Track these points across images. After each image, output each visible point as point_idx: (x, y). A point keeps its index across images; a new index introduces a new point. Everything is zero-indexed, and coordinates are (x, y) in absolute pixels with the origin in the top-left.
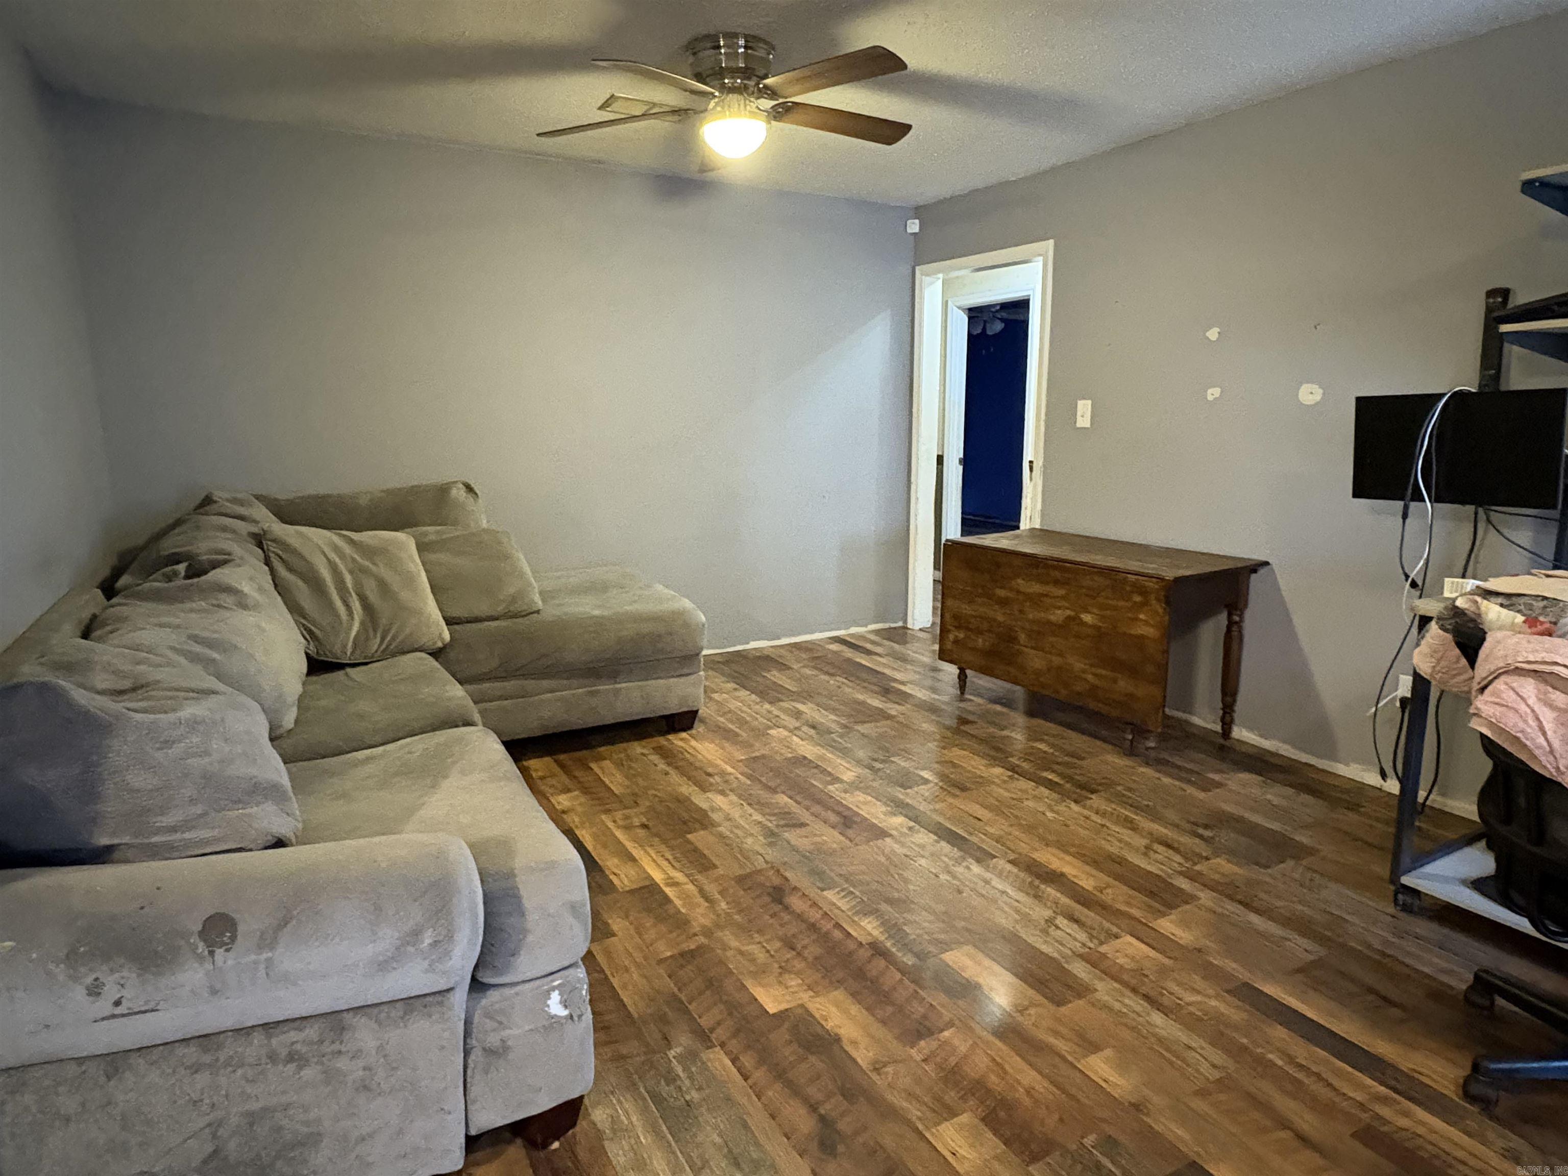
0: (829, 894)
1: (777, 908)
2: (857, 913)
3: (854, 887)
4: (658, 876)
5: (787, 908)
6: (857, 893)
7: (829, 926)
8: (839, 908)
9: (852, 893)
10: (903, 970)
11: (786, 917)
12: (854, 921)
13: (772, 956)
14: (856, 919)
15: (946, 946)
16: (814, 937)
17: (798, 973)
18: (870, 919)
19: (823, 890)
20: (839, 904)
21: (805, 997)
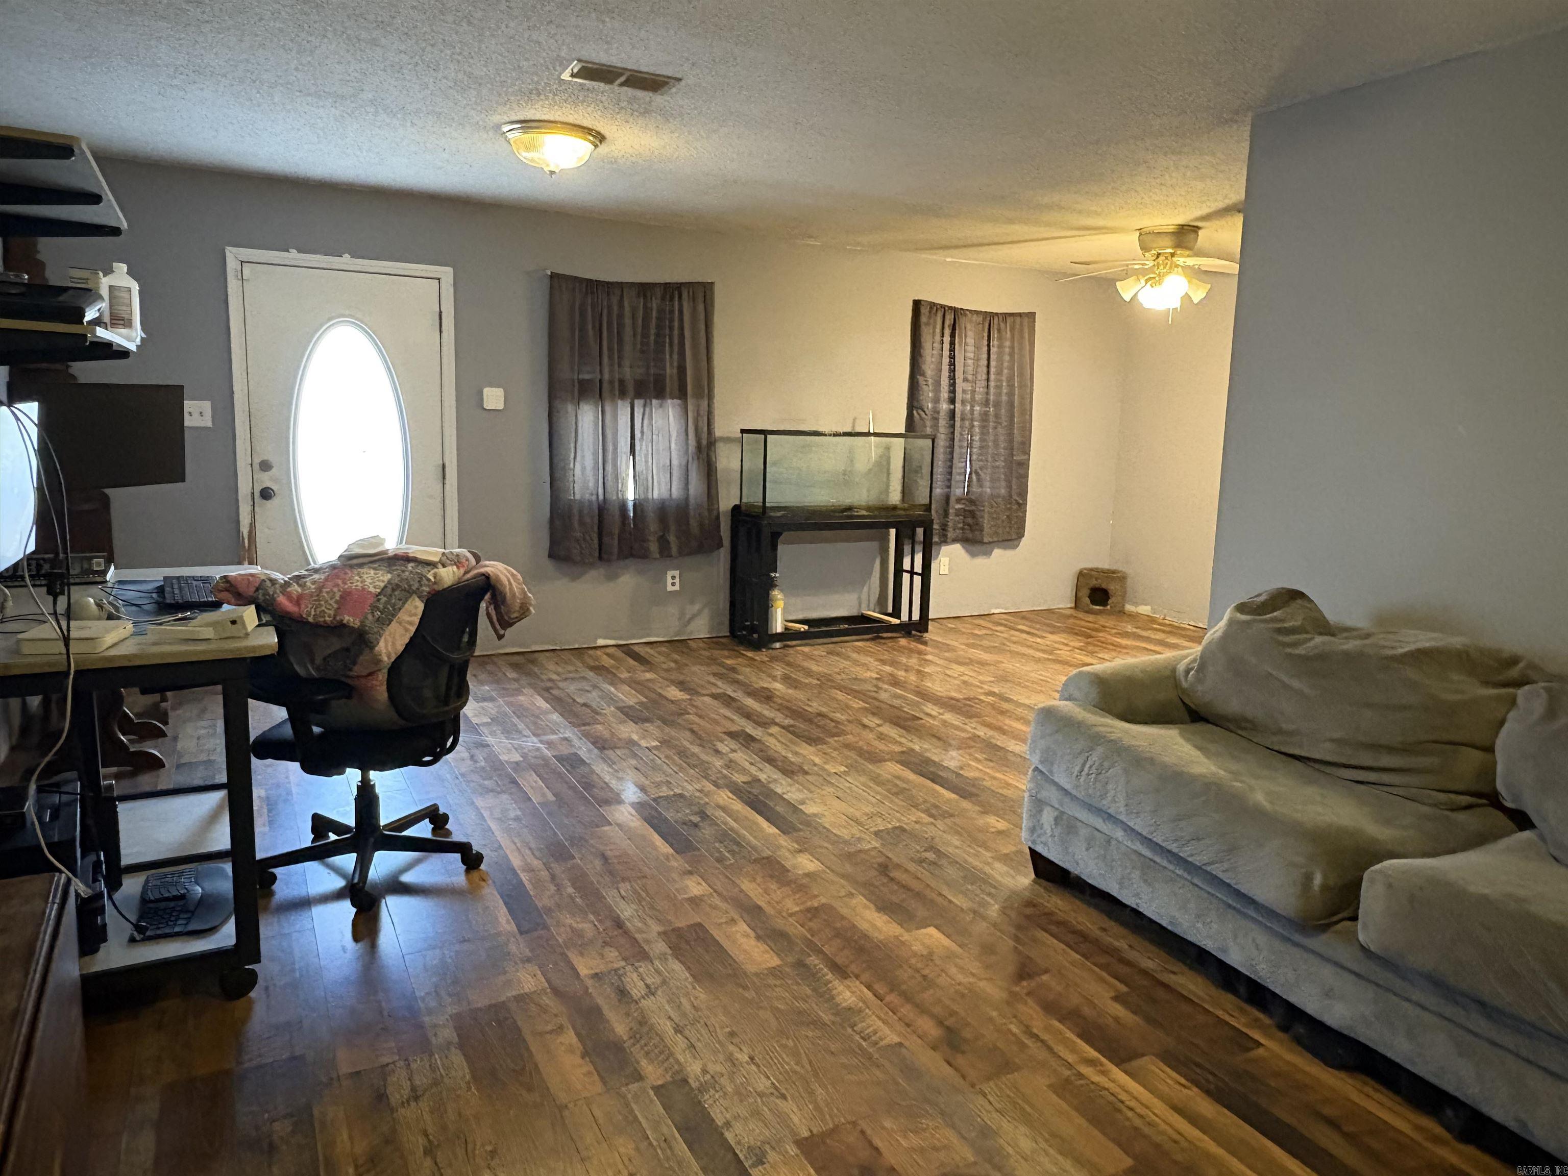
0: (892, 1038)
1: (950, 1022)
2: (860, 1011)
3: (860, 1047)
4: (1118, 1074)
5: (940, 1023)
6: (857, 1037)
7: (889, 998)
8: (879, 1018)
9: (862, 1038)
10: (819, 952)
11: (937, 1010)
12: (864, 1002)
13: (942, 970)
14: (861, 1004)
15: (774, 972)
16: (904, 987)
17: (915, 954)
18: (844, 1005)
19: (900, 1045)
20: (880, 1023)
21: (906, 937)
